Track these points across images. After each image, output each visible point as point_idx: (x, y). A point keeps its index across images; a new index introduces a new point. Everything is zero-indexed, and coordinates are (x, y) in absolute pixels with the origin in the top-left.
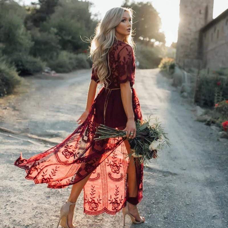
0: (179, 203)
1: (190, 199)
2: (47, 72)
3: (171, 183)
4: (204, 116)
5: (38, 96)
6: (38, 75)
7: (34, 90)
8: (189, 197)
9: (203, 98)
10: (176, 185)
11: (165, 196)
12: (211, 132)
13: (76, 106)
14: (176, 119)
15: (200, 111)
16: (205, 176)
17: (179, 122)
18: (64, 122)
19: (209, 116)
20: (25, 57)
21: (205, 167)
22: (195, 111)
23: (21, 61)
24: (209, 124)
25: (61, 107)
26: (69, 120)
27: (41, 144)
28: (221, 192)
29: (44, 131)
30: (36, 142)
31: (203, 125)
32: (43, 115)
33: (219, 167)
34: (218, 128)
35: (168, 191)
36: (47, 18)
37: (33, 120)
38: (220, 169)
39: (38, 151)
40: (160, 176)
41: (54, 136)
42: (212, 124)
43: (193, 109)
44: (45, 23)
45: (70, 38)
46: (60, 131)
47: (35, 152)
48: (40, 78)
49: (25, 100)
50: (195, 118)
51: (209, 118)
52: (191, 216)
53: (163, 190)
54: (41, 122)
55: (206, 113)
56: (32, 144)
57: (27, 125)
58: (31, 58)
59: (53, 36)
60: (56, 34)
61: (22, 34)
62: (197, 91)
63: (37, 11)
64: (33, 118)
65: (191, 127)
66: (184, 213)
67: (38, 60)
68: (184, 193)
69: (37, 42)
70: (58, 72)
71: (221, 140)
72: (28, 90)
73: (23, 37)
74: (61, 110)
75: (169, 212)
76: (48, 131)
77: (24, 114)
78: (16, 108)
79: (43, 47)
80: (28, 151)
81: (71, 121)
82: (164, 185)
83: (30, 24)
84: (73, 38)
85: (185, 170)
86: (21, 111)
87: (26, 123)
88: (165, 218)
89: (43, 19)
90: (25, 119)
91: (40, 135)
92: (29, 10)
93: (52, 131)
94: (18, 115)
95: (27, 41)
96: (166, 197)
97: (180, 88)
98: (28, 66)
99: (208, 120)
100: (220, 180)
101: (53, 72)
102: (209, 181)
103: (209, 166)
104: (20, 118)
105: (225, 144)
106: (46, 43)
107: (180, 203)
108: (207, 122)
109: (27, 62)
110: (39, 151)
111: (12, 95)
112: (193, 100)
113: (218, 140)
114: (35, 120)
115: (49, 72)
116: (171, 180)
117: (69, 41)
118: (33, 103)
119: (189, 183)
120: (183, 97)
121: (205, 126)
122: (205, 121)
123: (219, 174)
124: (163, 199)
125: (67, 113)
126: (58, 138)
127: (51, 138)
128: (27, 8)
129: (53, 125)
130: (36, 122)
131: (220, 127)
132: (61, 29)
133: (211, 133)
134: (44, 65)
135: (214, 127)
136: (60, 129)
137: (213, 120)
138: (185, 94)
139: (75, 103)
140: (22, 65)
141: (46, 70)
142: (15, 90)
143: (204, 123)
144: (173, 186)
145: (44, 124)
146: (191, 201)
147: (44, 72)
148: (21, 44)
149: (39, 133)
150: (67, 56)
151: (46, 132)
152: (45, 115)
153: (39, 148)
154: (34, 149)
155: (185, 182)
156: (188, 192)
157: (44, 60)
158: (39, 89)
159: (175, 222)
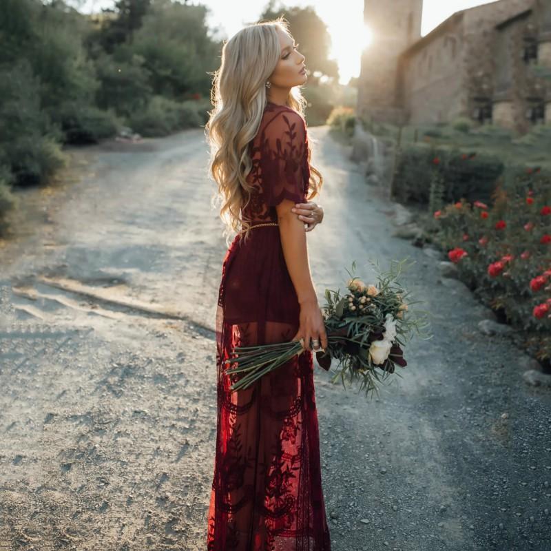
0: (365, 468)
1: (388, 455)
2: (126, 137)
3: (347, 404)
4: (410, 226)
5: (98, 190)
6: (108, 143)
7: (92, 175)
8: (386, 449)
9: (407, 188)
10: (356, 412)
11: (332, 446)
12: (425, 263)
13: (169, 209)
14: (358, 234)
15: (403, 214)
16: (418, 384)
17: (362, 240)
18: (139, 247)
19: (419, 226)
20: (82, 110)
21: (417, 355)
22: (391, 214)
23: (75, 119)
24: (419, 244)
25: (139, 213)
26: (150, 243)
27: (83, 305)
28: (454, 431)
29: (97, 270)
30: (73, 301)
31: (407, 245)
32: (100, 234)
33: (446, 354)
34: (437, 253)
35: (339, 430)
36: (128, 37)
37: (77, 246)
38: (448, 361)
39: (70, 328)
40: (324, 386)
41: (115, 281)
42: (425, 245)
43: (389, 210)
44: (124, 46)
45: (167, 72)
46: (128, 271)
47: (64, 331)
48: (110, 149)
49: (71, 199)
50: (394, 231)
51: (419, 231)
52: (392, 507)
53: (329, 428)
54: (92, 249)
55: (414, 220)
56: (63, 306)
57: (64, 257)
58: (93, 112)
59: (138, 71)
60: (144, 66)
61: (80, 68)
62: (396, 176)
63: (113, 24)
64: (80, 240)
65: (385, 252)
66: (375, 500)
67: (109, 115)
68: (374, 436)
69: (106, 80)
70: (145, 135)
71: (446, 282)
72: (82, 178)
73: (79, 74)
74: (138, 220)
75: (340, 497)
76: (103, 270)
77: (62, 233)
78: (50, 219)
79: (119, 89)
80: (49, 328)
81: (154, 246)
82: (332, 412)
83: (97, 47)
84: (174, 72)
86: (57, 224)
87: (63, 254)
88: (333, 518)
89: (121, 38)
90: (63, 242)
91: (87, 282)
92: (97, 22)
93: (113, 271)
94: (50, 234)
95: (86, 79)
96: (336, 448)
97: (364, 165)
98: (88, 128)
99: (419, 236)
100: (451, 392)
101: (137, 136)
102: (427, 396)
103: (425, 353)
104: (52, 242)
105: (454, 292)
106: (125, 82)
107: (367, 467)
108: (415, 240)
109: (86, 119)
110: (74, 326)
111: (49, 187)
112: (389, 191)
113: (439, 283)
114: (82, 246)
115: (130, 135)
116: (347, 397)
117: (167, 78)
118: (85, 206)
119: (385, 402)
120: (370, 183)
121: (414, 249)
122: (411, 237)
123: (446, 376)
124: (328, 457)
125: (148, 227)
126: (123, 286)
127: (110, 286)
128: (94, 18)
129: (117, 257)
130: (82, 251)
131: (441, 250)
132: (152, 57)
133: (426, 266)
134: (120, 124)
135: (429, 251)
136: (129, 265)
137: (427, 235)
138: (374, 178)
139: (166, 204)
140: (78, 126)
141: (124, 133)
142: (57, 177)
143: (410, 242)
144: (350, 415)
145: (97, 254)
146: (390, 461)
147: (120, 136)
148: (74, 86)
149: (86, 274)
150: (162, 106)
151: (100, 272)
152: (104, 232)
153: (74, 320)
154: (63, 323)
155: (377, 401)
156: (384, 435)
157: (119, 113)
158: (102, 173)
159: (354, 531)
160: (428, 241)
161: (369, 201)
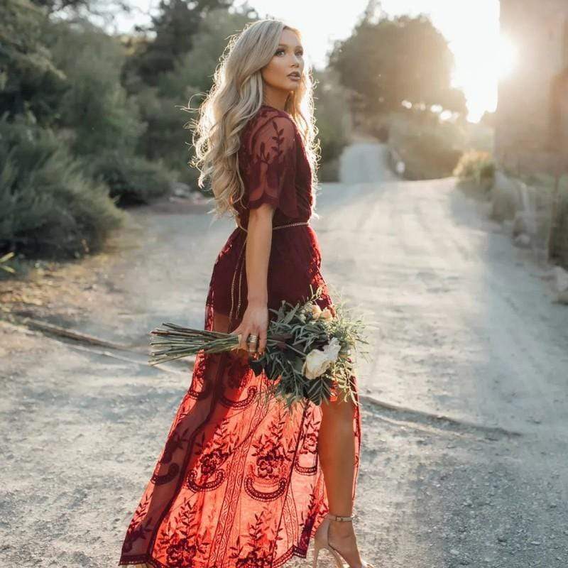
0: (533, 504)
1: (557, 493)
2: (182, 197)
3: (508, 455)
6: (161, 204)
7: (153, 240)
8: (554, 488)
10: (520, 460)
11: (495, 487)
14: (508, 300)
15: (564, 278)
20: (127, 161)
22: (551, 278)
23: (119, 173)
27: (184, 371)
30: (171, 367)
32: (182, 302)
35: (501, 475)
36: (176, 63)
37: (158, 314)
39: (179, 389)
40: (480, 441)
43: (546, 274)
44: (170, 75)
47: (173, 392)
48: (166, 211)
49: (136, 265)
50: (554, 297)
52: (564, 533)
53: (490, 473)
56: (162, 371)
57: (145, 326)
58: (140, 163)
61: (118, 106)
63: (151, 47)
64: (159, 308)
65: (543, 319)
66: (546, 528)
67: (158, 166)
68: (541, 479)
70: (206, 194)
72: (140, 242)
73: (121, 112)
75: (508, 526)
77: (136, 302)
78: (116, 287)
79: (168, 134)
80: (155, 389)
82: (491, 461)
83: (134, 79)
85: (538, 423)
86: (127, 292)
87: (143, 322)
88: (501, 541)
89: (166, 66)
90: (140, 311)
92: (129, 45)
94: (121, 302)
95: (130, 121)
96: (499, 489)
97: (509, 224)
98: (135, 184)
101: (197, 195)
104: (126, 311)
107: (535, 503)
109: (133, 172)
110: (182, 387)
111: (102, 254)
112: (546, 252)
115: (187, 194)
116: (508, 450)
118: (155, 273)
119: (552, 454)
120: (519, 245)
124: (491, 495)
128: (125, 40)
134: (173, 177)
138: (525, 238)
140: (121, 181)
141: (179, 192)
142: (110, 242)
144: (513, 464)
146: (560, 498)
147: (174, 195)
148: (116, 130)
152: (186, 301)
153: (180, 382)
154: (168, 384)
156: (553, 477)
157: (173, 166)
158: (165, 238)
159: (525, 551)
161: (518, 265)
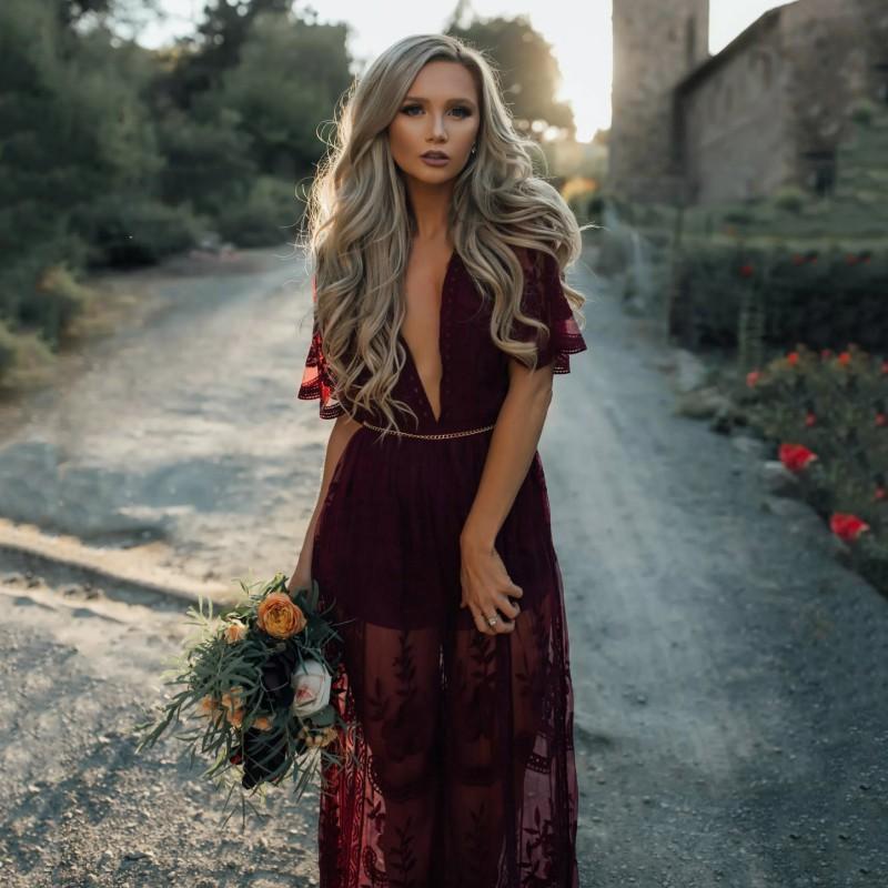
2: (209, 250)
4: (704, 393)
5: (142, 350)
6: (176, 262)
7: (138, 323)
9: (697, 320)
10: (603, 833)
12: (736, 466)
13: (265, 382)
14: (609, 413)
15: (691, 369)
16: (731, 753)
17: (619, 430)
18: (200, 462)
19: (721, 392)
20: (131, 209)
21: (729, 678)
22: (670, 370)
23: (119, 224)
24: (723, 429)
25: (210, 392)
26: (220, 450)
29: (114, 512)
31: (701, 431)
32: (132, 437)
33: (787, 673)
34: (757, 444)
36: (214, 81)
38: (791, 692)
41: (147, 535)
42: (735, 430)
43: (664, 361)
44: (207, 97)
45: (279, 136)
46: (172, 511)
48: (178, 273)
50: (676, 404)
51: (722, 403)
54: (111, 470)
55: (712, 381)
59: (230, 136)
60: (241, 127)
61: (128, 138)
62: (676, 300)
64: (93, 452)
65: (660, 449)
67: (181, 212)
69: (176, 155)
71: (779, 505)
73: (125, 147)
74: (206, 406)
76: (126, 511)
79: (201, 169)
81: (229, 457)
83: (164, 101)
84: (293, 136)
85: (643, 703)
91: (92, 538)
92: (167, 59)
93: (144, 513)
95: (137, 155)
97: (620, 278)
99: (722, 413)
100: (801, 771)
101: (227, 248)
102: (753, 785)
103: (742, 673)
105: (795, 528)
106: (209, 157)
108: (714, 422)
112: (665, 326)
113: (765, 509)
114: (92, 464)
115: (216, 246)
117: (281, 146)
118: (114, 382)
119: (664, 804)
120: (633, 312)
121: (713, 438)
122: (708, 414)
123: (791, 732)
125: (222, 418)
126: (157, 545)
127: (136, 545)
128: (162, 54)
129: (156, 484)
130: (92, 474)
131: (764, 439)
132: (255, 111)
133: (737, 473)
135: (743, 442)
136: (176, 500)
137: (738, 412)
138: (639, 303)
139: (262, 373)
140: (122, 236)
141: (206, 244)
143: (705, 425)
145: (119, 478)
147: (200, 249)
149: (94, 521)
150: (274, 194)
151: (120, 515)
152: (139, 433)
155: (647, 802)
158: (157, 320)
160: (741, 422)
161: (630, 347)
